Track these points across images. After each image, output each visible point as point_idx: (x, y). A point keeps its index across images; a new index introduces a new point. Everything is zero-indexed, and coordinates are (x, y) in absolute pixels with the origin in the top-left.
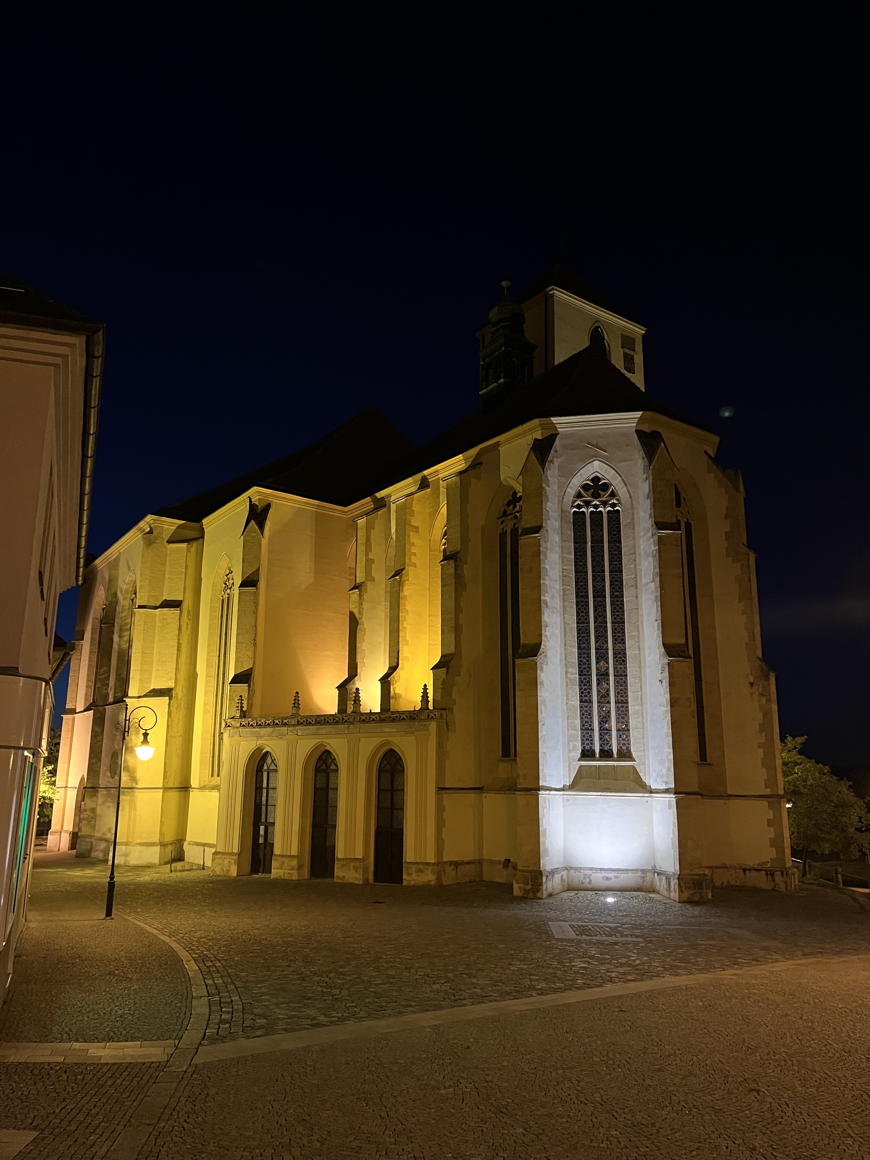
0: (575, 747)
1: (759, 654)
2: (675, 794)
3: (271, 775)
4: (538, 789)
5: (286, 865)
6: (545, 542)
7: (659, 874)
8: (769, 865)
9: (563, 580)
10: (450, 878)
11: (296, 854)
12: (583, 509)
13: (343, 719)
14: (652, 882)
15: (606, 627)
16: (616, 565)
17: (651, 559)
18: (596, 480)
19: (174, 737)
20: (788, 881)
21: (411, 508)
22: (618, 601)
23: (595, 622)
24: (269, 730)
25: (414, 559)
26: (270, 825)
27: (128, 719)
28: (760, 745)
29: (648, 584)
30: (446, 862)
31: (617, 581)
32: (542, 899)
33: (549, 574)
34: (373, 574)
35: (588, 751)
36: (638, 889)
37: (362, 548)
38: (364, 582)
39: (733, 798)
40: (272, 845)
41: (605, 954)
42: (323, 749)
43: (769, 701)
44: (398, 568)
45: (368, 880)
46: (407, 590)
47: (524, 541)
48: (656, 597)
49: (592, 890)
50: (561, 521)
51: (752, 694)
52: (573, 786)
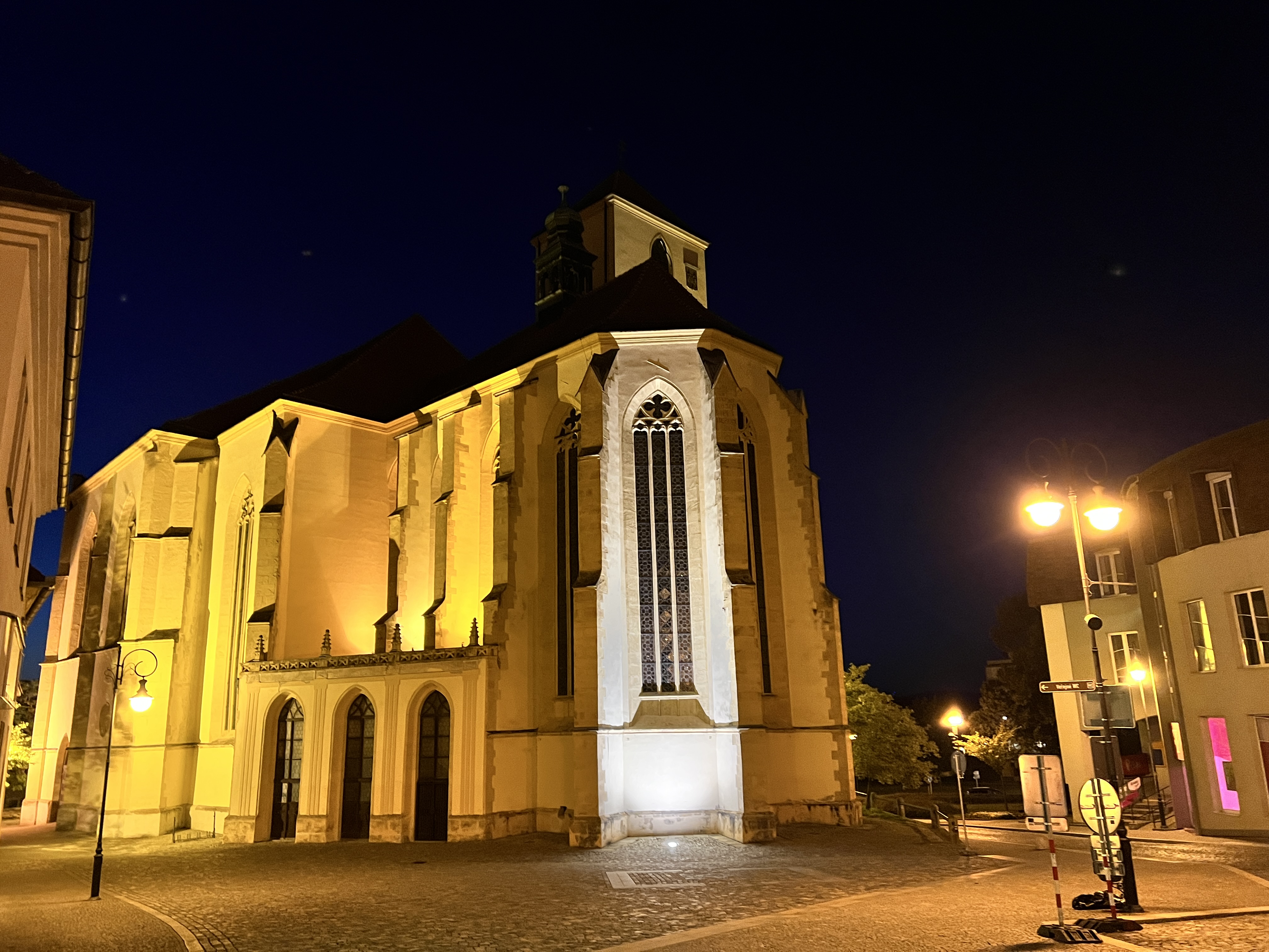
0: (636, 681)
1: (823, 579)
2: (739, 727)
3: (296, 725)
4: (597, 728)
5: (313, 826)
6: (606, 463)
7: (723, 814)
8: (834, 799)
9: (624, 503)
10: (500, 830)
11: (325, 814)
12: (644, 429)
13: (381, 659)
14: (716, 823)
15: (668, 553)
16: (678, 487)
17: (713, 482)
18: (658, 398)
19: (180, 686)
20: (853, 816)
21: (460, 426)
22: (680, 525)
23: (657, 548)
24: (295, 673)
25: (463, 482)
26: (294, 782)
27: (121, 664)
28: (824, 675)
29: (710, 507)
30: (495, 814)
31: (679, 504)
32: (600, 848)
33: (609, 496)
34: (417, 498)
35: (649, 685)
36: (702, 832)
37: (404, 469)
38: (406, 506)
39: (798, 730)
40: (297, 805)
41: (666, 902)
42: (357, 694)
43: (832, 628)
44: (445, 490)
45: (408, 838)
46: (455, 515)
47: (583, 461)
48: (719, 521)
49: (653, 835)
50: (622, 441)
51: (816, 621)
52: (634, 724)
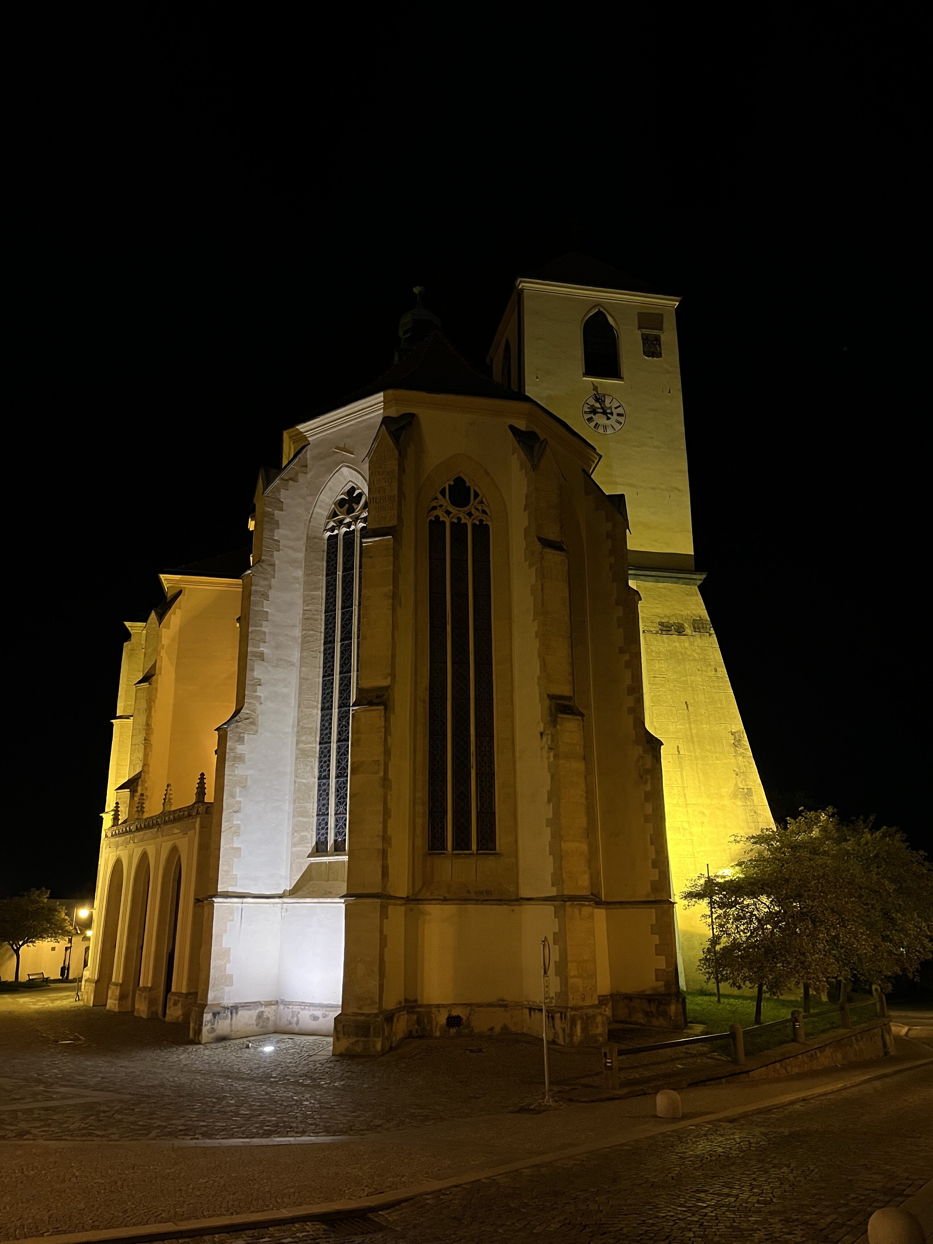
0: (303, 838)
4: (214, 896)
5: (115, 994)
6: (266, 579)
8: (551, 1002)
9: (303, 624)
13: (163, 819)
18: (351, 491)
23: (341, 672)
32: (201, 1044)
33: (271, 618)
35: (322, 843)
39: (523, 902)
45: (157, 1013)
49: (298, 1034)
50: (306, 550)
51: (542, 749)
52: (295, 892)
